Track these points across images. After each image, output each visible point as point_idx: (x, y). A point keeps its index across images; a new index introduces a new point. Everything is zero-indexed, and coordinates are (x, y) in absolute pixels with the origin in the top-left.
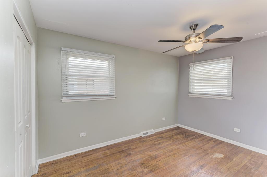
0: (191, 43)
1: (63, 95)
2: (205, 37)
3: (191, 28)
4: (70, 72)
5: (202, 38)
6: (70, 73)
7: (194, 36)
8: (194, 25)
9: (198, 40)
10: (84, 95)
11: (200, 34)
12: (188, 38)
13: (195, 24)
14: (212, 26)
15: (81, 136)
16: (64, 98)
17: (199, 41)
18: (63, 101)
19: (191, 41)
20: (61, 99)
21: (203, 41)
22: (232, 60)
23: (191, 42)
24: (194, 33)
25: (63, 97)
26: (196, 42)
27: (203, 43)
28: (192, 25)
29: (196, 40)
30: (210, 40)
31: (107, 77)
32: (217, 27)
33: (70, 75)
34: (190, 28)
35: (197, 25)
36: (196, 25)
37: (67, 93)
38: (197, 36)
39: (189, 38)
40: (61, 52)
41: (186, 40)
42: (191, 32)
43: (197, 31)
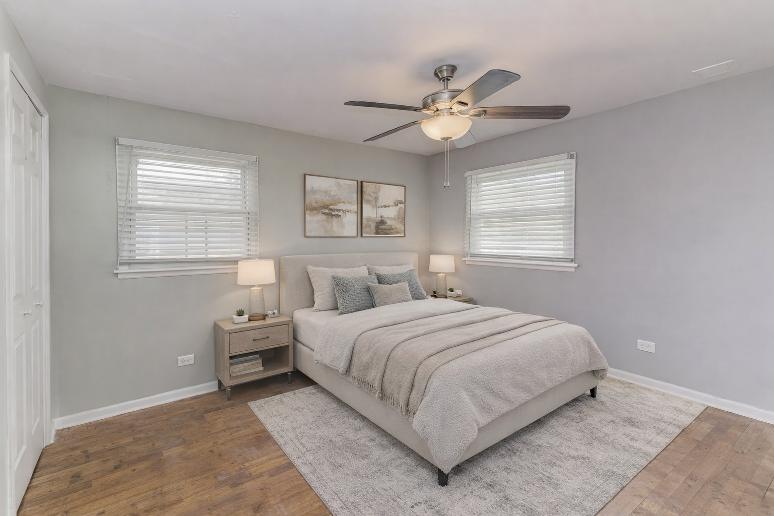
0: (439, 115)
1: (121, 261)
2: (476, 100)
3: (439, 74)
4: (141, 200)
5: (466, 104)
6: (139, 202)
7: (446, 96)
8: (445, 68)
9: (456, 108)
10: (175, 260)
11: (461, 91)
12: (430, 101)
13: (448, 66)
14: (491, 74)
15: (180, 364)
16: (123, 269)
17: (461, 112)
18: (119, 276)
19: (438, 110)
20: (115, 272)
21: (472, 112)
22: (573, 161)
23: (439, 112)
24: (447, 89)
25: (121, 264)
26: (452, 114)
27: (471, 116)
28: (441, 67)
29: (451, 108)
30: (489, 110)
31: (239, 213)
32: (504, 77)
33: (140, 208)
34: (436, 74)
35: (453, 69)
36: (450, 68)
37: (132, 254)
38: (453, 98)
39: (433, 101)
40: (117, 149)
41: (425, 106)
42: (437, 86)
43: (454, 85)
